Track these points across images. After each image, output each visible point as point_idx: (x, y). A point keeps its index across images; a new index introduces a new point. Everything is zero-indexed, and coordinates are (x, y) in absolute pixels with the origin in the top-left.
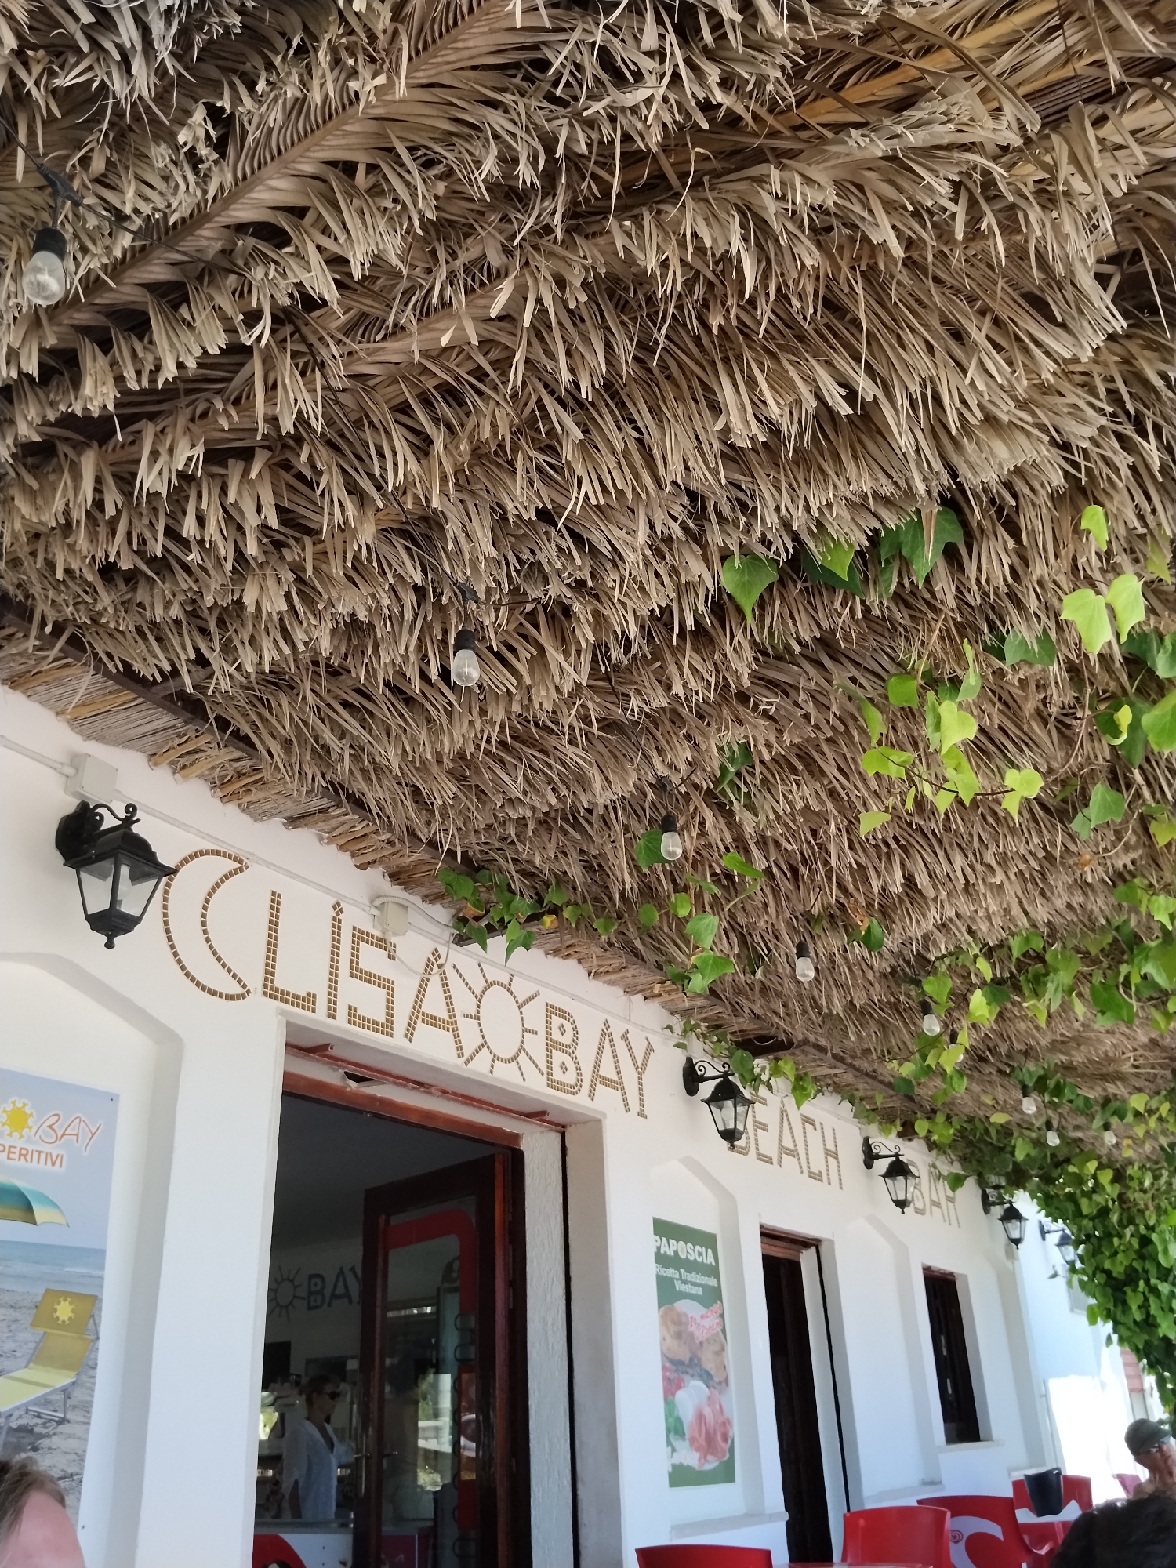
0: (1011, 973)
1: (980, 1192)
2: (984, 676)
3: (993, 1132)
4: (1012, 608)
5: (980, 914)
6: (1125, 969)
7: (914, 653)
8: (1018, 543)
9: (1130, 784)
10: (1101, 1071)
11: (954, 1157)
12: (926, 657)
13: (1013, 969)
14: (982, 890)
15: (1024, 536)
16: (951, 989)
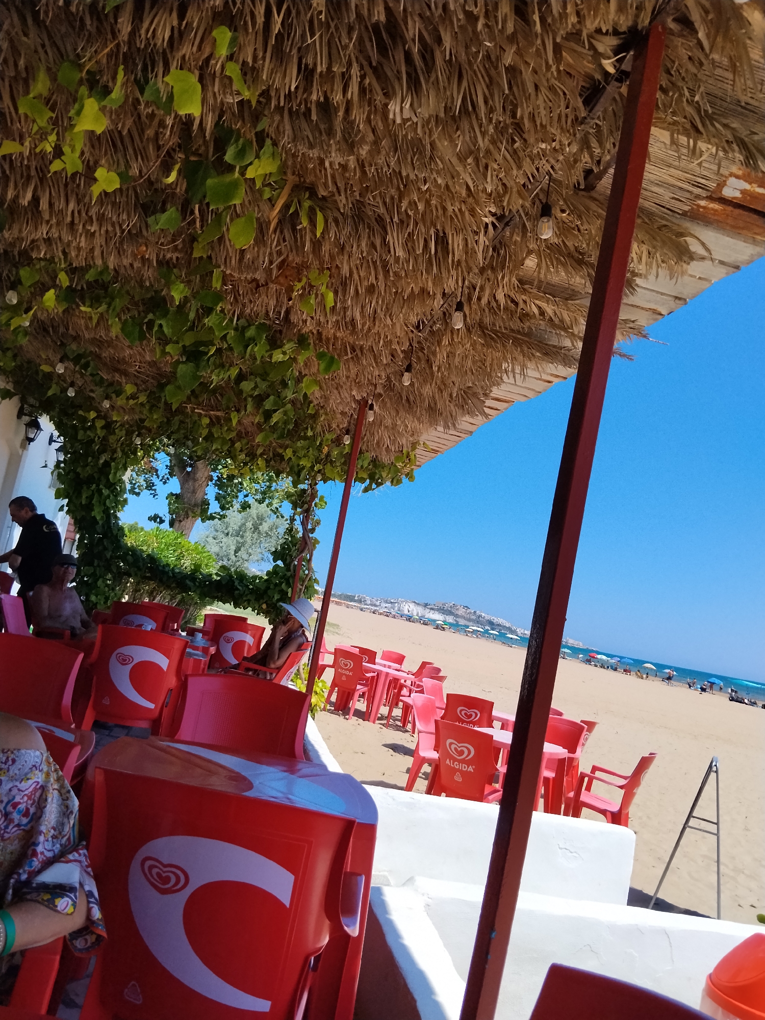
0: (82, 288)
1: (20, 405)
2: (127, 97)
3: (41, 374)
4: (161, 65)
5: (74, 244)
6: (150, 316)
7: (88, 55)
8: (180, 24)
9: (192, 213)
10: (117, 366)
11: (11, 379)
12: (93, 62)
13: (85, 286)
14: (80, 231)
15: (184, 23)
16: (38, 281)
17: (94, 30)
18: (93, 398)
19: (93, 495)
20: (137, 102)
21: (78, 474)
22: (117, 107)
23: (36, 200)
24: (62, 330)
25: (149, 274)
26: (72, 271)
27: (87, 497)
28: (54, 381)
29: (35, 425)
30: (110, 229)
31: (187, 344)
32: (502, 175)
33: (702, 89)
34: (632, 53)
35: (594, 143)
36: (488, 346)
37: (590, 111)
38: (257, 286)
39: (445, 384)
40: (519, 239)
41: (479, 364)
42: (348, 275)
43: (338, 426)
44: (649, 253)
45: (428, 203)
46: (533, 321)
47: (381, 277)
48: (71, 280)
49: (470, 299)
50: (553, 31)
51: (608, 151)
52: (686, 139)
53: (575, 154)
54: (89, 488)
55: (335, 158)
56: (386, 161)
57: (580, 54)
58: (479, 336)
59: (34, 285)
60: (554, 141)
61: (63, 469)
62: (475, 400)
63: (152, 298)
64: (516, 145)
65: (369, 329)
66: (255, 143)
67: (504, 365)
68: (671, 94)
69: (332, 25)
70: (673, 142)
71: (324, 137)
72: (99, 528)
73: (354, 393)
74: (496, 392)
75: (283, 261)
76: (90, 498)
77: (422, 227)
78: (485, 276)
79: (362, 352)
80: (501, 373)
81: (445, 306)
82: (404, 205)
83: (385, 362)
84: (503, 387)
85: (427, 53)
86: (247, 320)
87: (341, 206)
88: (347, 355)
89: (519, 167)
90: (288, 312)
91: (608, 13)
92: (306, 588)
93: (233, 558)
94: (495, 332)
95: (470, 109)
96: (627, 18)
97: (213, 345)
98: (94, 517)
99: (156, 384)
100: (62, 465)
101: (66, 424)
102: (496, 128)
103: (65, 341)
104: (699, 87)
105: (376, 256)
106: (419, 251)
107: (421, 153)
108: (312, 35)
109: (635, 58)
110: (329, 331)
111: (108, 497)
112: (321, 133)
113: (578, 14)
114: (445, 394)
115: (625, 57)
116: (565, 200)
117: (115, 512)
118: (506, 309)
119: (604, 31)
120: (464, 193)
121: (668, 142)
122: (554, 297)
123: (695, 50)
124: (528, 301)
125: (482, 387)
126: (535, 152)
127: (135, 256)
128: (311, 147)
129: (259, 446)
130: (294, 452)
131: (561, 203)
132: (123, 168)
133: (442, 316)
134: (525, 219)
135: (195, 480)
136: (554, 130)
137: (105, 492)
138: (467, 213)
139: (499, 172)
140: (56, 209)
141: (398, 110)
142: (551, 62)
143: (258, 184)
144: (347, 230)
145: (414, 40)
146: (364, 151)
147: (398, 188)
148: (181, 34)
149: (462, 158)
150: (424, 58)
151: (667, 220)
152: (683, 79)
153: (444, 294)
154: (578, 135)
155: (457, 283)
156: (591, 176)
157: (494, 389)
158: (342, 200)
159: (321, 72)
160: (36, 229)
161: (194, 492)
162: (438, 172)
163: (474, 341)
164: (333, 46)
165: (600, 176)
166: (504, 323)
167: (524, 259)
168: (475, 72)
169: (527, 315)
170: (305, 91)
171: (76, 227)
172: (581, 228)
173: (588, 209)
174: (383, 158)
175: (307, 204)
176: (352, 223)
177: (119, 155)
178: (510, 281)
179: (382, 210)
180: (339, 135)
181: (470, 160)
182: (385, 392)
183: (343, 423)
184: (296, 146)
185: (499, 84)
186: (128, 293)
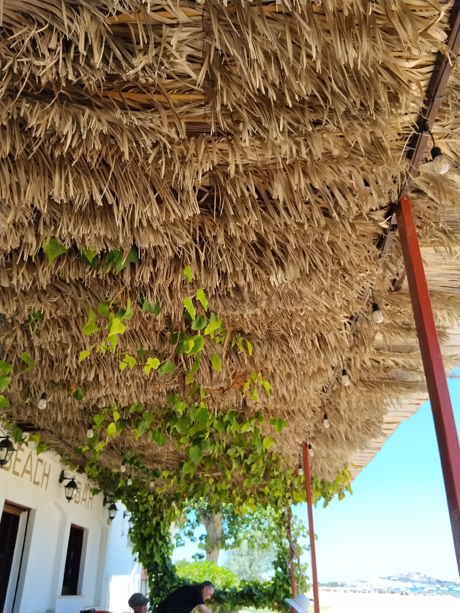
0: (129, 418)
1: (104, 497)
2: (135, 312)
3: (113, 475)
4: (149, 291)
5: (121, 395)
6: (168, 424)
7: (111, 296)
8: (154, 270)
9: (180, 361)
10: (155, 459)
11: (97, 482)
12: (114, 299)
13: (130, 417)
14: (123, 387)
15: (156, 269)
16: (104, 421)
17: (112, 284)
18: (145, 482)
19: (153, 546)
20: (140, 313)
21: (142, 534)
22: (130, 318)
23: (97, 376)
24: (121, 445)
25: (163, 400)
26: (122, 410)
27: (150, 549)
28: (121, 477)
29: (113, 508)
30: (138, 381)
31: (192, 435)
32: (344, 296)
33: (442, 220)
34: (394, 215)
35: (391, 265)
36: (370, 391)
37: (382, 250)
38: (223, 391)
39: (351, 421)
40: (366, 326)
41: (369, 403)
42: (273, 371)
43: (293, 464)
44: (448, 314)
45: (307, 321)
46: (392, 370)
47: (292, 367)
48: (122, 415)
49: (349, 366)
50: (346, 218)
51: (400, 267)
52: (443, 248)
53: (382, 274)
54: (150, 542)
55: (248, 312)
56: (277, 306)
57: (366, 225)
58: (363, 387)
59: (102, 424)
60: (367, 271)
61: (134, 533)
62: (375, 427)
63: (168, 413)
64: (346, 279)
65: (295, 400)
66: (205, 317)
67: (385, 401)
68: (425, 228)
69: (231, 249)
70: (437, 251)
71: (240, 303)
72: (160, 569)
73: (297, 440)
74: (386, 418)
75: (235, 374)
76: (151, 549)
77: (308, 335)
78: (354, 351)
79: (294, 414)
80: (385, 406)
81: (336, 374)
82: (294, 326)
83: (310, 416)
84: (389, 414)
85: (283, 249)
86: (223, 412)
87: (259, 335)
88: (285, 417)
89: (352, 289)
90: (244, 401)
91: (374, 200)
92: (301, 584)
93: (249, 572)
94: (372, 382)
95: (314, 268)
96: (385, 200)
97: (206, 432)
98: (156, 563)
99: (178, 464)
100: (133, 530)
101: (132, 503)
102: (332, 273)
103: (123, 452)
104: (440, 220)
105: (286, 356)
106: (310, 347)
107: (295, 297)
108: (222, 257)
109: (397, 216)
110: (271, 406)
111: (162, 546)
112: (238, 302)
113: (357, 205)
114: (354, 427)
115: (391, 218)
116: (385, 299)
117: (168, 555)
118: (373, 366)
119: (375, 209)
120: (325, 311)
121: (434, 252)
122: (400, 353)
123: (429, 203)
124: (385, 359)
125: (376, 418)
126: (358, 279)
127: (154, 392)
128: (235, 310)
129: (247, 489)
130: (270, 488)
131: (384, 301)
132: (139, 348)
133: (336, 380)
134: (365, 315)
135: (214, 522)
136: (365, 265)
137: (160, 543)
138: (331, 321)
139: (341, 295)
140: (108, 378)
141: (275, 280)
142: (351, 233)
143: (212, 337)
144: (265, 347)
145: (274, 244)
146: (264, 304)
147: (288, 318)
148: (156, 274)
149: (318, 293)
150: (282, 251)
151: (452, 293)
152: (429, 218)
153: (333, 368)
154: (379, 264)
155: (338, 359)
156: (396, 282)
157: (384, 417)
158: (259, 333)
159: (231, 273)
160: (99, 392)
161: (215, 530)
162: (307, 305)
163: (361, 390)
164: (233, 259)
165: (401, 281)
166: (375, 376)
167: (374, 336)
168: (312, 250)
169: (388, 367)
170: (225, 284)
171: (120, 385)
172: (402, 311)
173: (401, 300)
174: (275, 305)
175: (241, 339)
176: (268, 343)
177: (137, 341)
178: (370, 350)
179: (282, 332)
180: (248, 300)
181: (323, 293)
182: (316, 435)
183: (295, 461)
184: (226, 312)
185: (326, 252)
186: (154, 414)
